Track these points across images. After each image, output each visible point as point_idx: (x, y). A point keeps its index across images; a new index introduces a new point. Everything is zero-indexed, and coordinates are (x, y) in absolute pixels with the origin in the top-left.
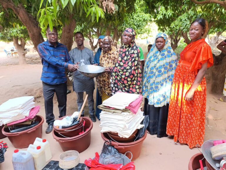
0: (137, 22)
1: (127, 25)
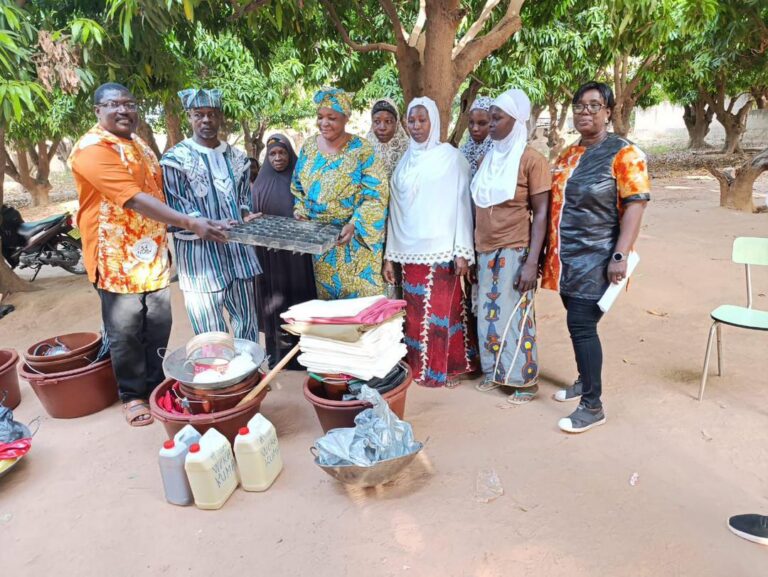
0: (243, 89)
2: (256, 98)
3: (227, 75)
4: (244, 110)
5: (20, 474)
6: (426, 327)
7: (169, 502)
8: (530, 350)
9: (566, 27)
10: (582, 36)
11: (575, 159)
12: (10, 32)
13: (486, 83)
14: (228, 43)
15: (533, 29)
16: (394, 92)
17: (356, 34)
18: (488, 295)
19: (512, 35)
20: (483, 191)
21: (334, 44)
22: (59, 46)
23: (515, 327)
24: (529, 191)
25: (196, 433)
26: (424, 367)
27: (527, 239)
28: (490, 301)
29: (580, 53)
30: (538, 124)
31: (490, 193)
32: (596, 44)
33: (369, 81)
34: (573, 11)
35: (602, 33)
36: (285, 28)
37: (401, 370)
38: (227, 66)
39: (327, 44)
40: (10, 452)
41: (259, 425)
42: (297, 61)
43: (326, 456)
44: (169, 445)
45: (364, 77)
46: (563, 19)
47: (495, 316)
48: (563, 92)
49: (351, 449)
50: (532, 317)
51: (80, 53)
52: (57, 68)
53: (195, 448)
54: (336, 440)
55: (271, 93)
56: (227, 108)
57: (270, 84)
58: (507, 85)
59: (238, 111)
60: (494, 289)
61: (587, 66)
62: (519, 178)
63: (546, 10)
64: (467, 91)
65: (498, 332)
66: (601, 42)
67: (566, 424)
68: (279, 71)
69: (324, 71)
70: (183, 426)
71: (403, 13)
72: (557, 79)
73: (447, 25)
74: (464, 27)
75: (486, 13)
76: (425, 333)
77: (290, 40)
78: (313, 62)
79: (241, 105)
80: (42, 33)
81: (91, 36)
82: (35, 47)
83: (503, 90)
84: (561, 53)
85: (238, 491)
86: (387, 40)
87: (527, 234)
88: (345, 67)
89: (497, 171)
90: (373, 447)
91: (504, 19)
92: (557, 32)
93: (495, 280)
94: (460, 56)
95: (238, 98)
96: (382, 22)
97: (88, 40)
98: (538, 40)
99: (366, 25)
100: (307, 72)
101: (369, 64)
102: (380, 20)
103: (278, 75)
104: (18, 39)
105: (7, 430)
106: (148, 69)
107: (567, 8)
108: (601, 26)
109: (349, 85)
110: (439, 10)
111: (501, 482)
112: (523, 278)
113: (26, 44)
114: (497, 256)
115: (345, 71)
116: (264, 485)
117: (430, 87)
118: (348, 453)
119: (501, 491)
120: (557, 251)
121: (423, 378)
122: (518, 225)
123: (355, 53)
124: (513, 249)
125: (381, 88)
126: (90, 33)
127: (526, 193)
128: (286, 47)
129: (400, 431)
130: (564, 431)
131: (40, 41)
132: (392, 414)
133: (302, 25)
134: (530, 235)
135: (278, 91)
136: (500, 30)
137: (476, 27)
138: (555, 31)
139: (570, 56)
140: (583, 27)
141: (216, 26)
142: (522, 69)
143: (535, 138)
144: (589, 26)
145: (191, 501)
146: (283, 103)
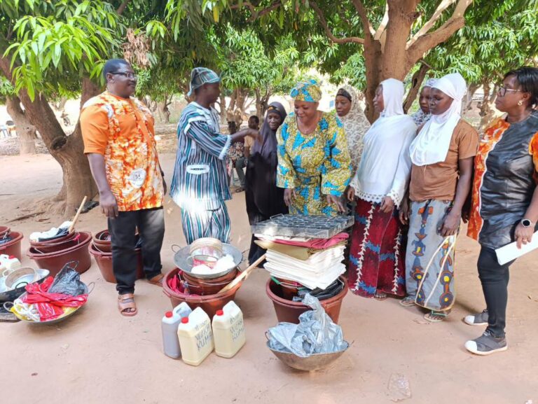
0: (256, 68)
1: (235, 74)
2: (264, 74)
3: (246, 58)
4: (256, 82)
5: (78, 318)
6: (363, 249)
7: (166, 355)
8: (448, 283)
9: (503, 25)
10: (515, 33)
11: (499, 133)
12: (109, 29)
13: (433, 67)
14: (249, 37)
15: (474, 27)
16: (362, 72)
17: (338, 30)
18: (416, 234)
19: (457, 31)
20: (420, 153)
21: (321, 38)
22: (138, 38)
23: (437, 263)
24: (458, 156)
25: (188, 308)
26: (358, 280)
27: (453, 194)
28: (417, 240)
29: (513, 46)
30: (473, 98)
31: (425, 154)
32: (527, 38)
33: (345, 64)
34: (510, 13)
35: (533, 30)
36: (286, 27)
37: (340, 284)
38: (247, 53)
39: (316, 38)
40: (74, 302)
41: (231, 309)
42: (295, 49)
43: (274, 342)
44: (169, 315)
45: (341, 61)
46: (500, 19)
47: (421, 252)
48: (496, 75)
49: (292, 341)
50: (452, 257)
51: (150, 43)
52: (135, 52)
53: (185, 320)
54: (283, 332)
55: (275, 71)
56: (244, 80)
57: (274, 65)
58: (449, 69)
59: (251, 83)
60: (422, 230)
61: (518, 55)
62: (451, 145)
63: (487, 13)
64: (418, 72)
65: (422, 265)
66: (532, 37)
67: (472, 346)
68: (281, 56)
69: (313, 57)
70: (182, 301)
71: (373, 15)
72: (492, 65)
73: (404, 24)
74: (418, 25)
75: (438, 14)
76: (361, 253)
77: (290, 34)
78: (306, 50)
79: (253, 79)
80: (129, 30)
81: (158, 32)
82: (124, 39)
83: (446, 73)
84: (497, 46)
85: (212, 355)
86: (359, 35)
87: (454, 190)
88: (328, 53)
89: (432, 138)
90: (309, 342)
91: (451, 19)
92: (495, 29)
93: (423, 223)
94: (413, 47)
95: (252, 74)
96: (357, 22)
97: (156, 35)
98: (478, 36)
99: (345, 25)
100: (301, 57)
101: (346, 51)
102: (356, 20)
103: (280, 59)
104: (115, 34)
105: (75, 287)
106: (194, 53)
107: (505, 11)
108: (533, 25)
109: (330, 66)
110: (399, 13)
111: (410, 387)
112: (446, 226)
113: (119, 37)
114: (427, 205)
115: (327, 56)
116: (230, 354)
117: (387, 69)
118: (290, 344)
119: (409, 394)
120: (479, 209)
121: (357, 288)
122: (447, 182)
123: (336, 44)
124: (440, 201)
125: (352, 69)
126: (157, 30)
127: (456, 157)
128: (288, 39)
129: (332, 331)
130: (469, 351)
131: (127, 35)
132: (328, 317)
133: (299, 25)
134: (456, 191)
135: (279, 70)
136: (446, 27)
137: (428, 25)
138: (493, 28)
139: (504, 47)
140: (517, 26)
141: (240, 25)
142: (463, 57)
143: (470, 108)
144: (523, 25)
145: (179, 357)
146: (283, 78)
